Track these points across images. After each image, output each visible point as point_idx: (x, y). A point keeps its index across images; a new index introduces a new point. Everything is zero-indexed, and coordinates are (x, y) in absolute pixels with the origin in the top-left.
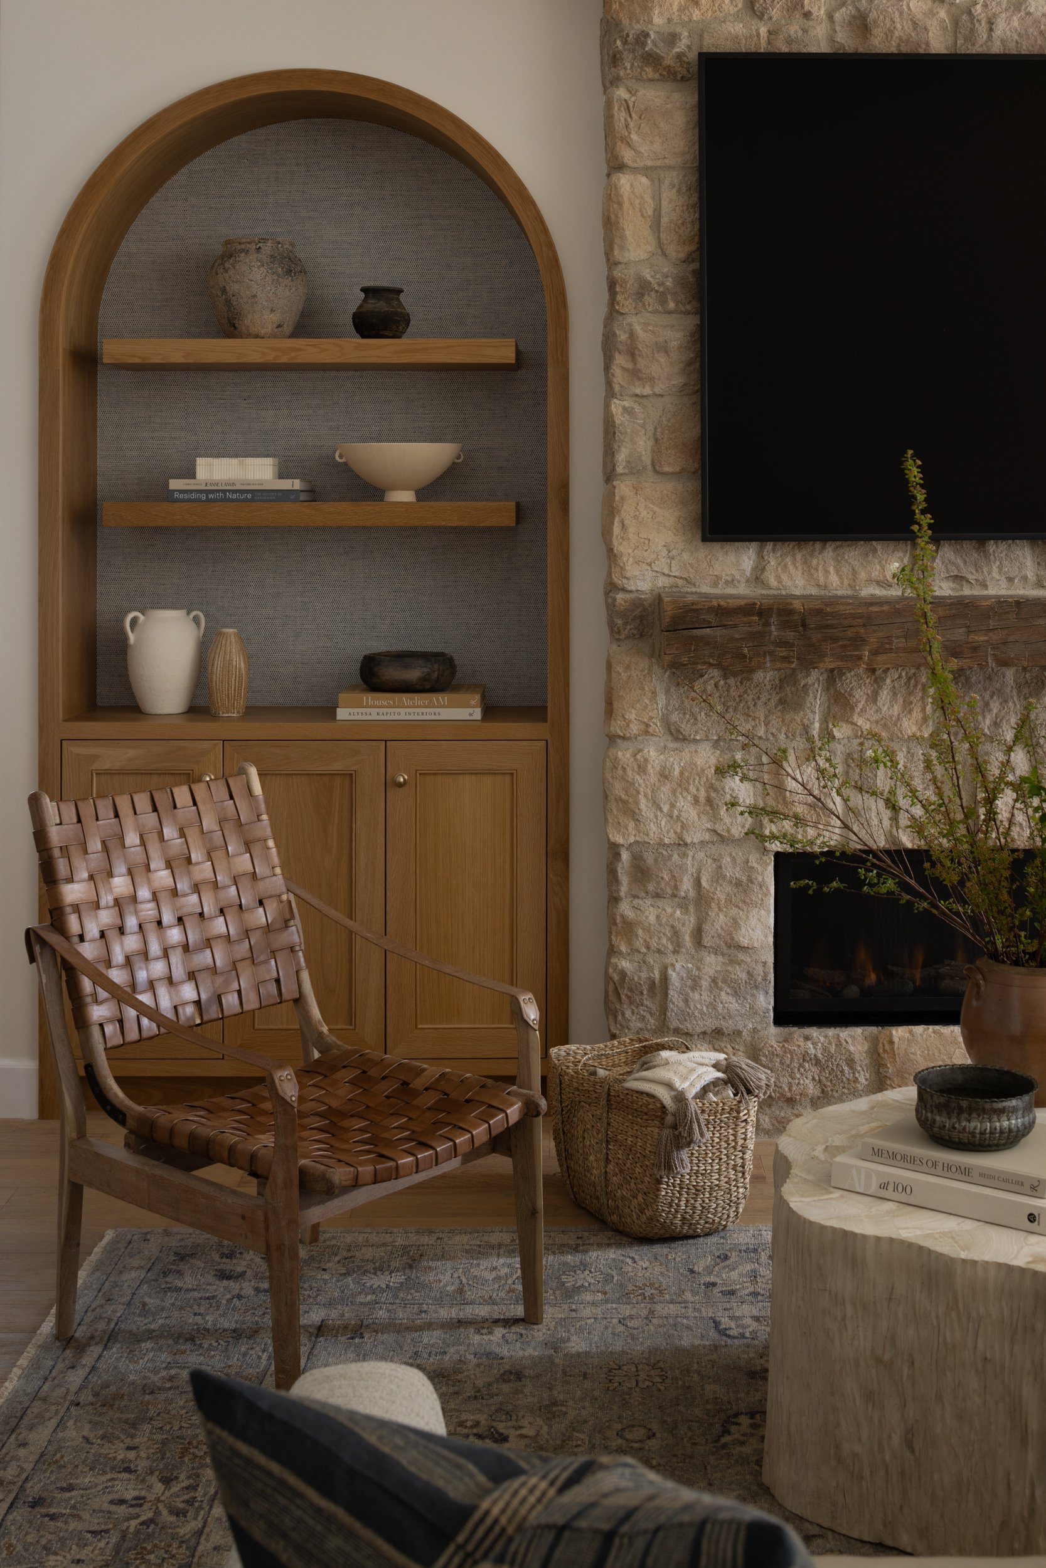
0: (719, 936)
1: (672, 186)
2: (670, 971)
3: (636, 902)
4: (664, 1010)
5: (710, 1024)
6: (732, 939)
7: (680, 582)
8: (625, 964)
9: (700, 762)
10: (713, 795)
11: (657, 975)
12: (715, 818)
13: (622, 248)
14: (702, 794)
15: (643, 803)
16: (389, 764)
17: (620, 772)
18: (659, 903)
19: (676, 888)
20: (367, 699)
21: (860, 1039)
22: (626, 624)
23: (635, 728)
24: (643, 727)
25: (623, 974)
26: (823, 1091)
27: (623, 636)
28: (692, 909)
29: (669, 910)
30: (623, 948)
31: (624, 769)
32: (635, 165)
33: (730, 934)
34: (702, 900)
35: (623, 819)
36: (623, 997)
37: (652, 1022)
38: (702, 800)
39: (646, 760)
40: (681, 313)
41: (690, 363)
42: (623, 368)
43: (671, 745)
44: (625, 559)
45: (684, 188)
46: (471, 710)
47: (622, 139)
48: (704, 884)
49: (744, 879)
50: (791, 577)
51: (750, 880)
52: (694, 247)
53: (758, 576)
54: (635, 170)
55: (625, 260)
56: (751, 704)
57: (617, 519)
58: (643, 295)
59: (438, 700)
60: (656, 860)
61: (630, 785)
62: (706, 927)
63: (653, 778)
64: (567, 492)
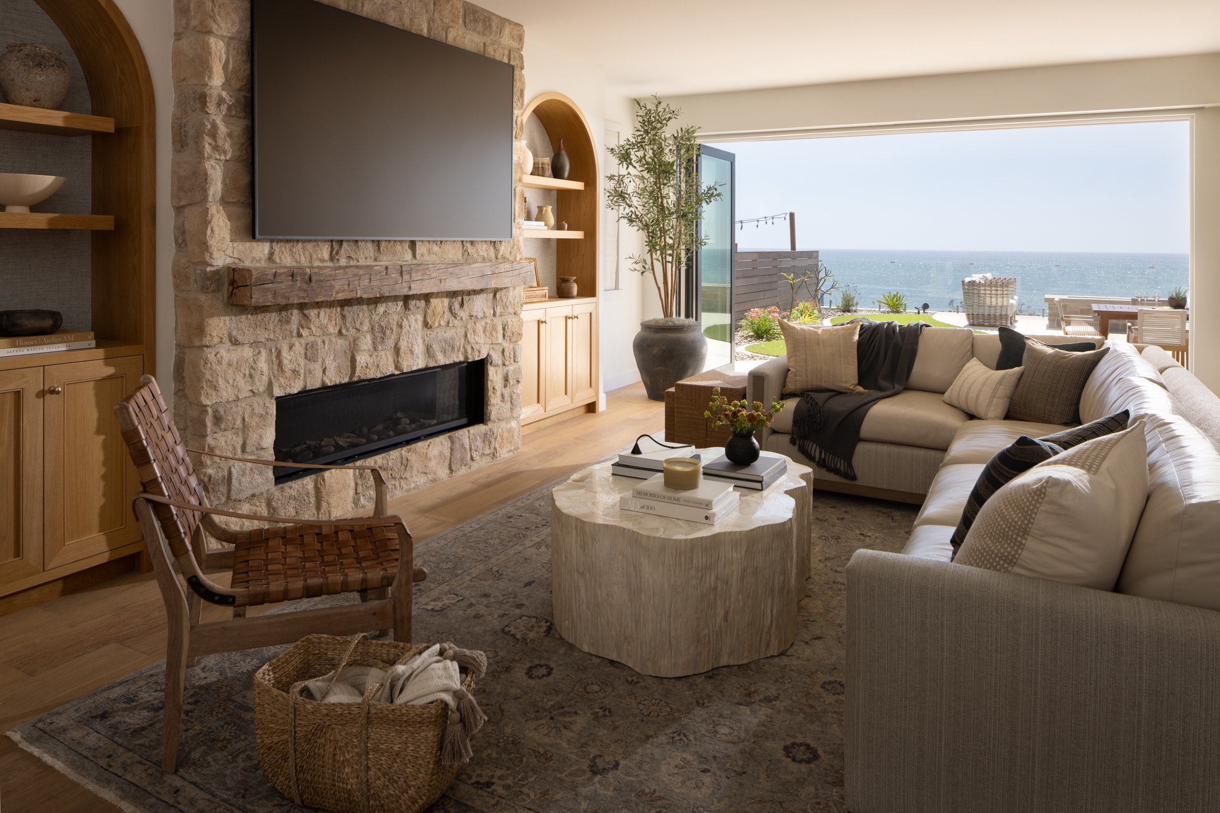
0: (253, 445)
1: (234, 49)
2: (233, 469)
3: (215, 435)
4: (229, 491)
5: (249, 493)
6: (260, 445)
7: (237, 261)
8: (210, 471)
9: (245, 355)
10: (252, 371)
11: (226, 473)
12: (253, 383)
13: (210, 77)
14: (247, 372)
15: (220, 381)
16: (46, 381)
17: (209, 365)
18: (225, 433)
19: (234, 424)
20: (19, 341)
21: (310, 482)
22: (211, 284)
23: (216, 340)
24: (219, 340)
25: (210, 477)
26: (296, 512)
27: (210, 291)
28: (240, 434)
29: (230, 437)
30: (209, 462)
31: (211, 363)
32: (217, 33)
33: (259, 443)
34: (245, 427)
35: (209, 391)
36: (210, 489)
37: (224, 499)
38: (247, 375)
39: (222, 357)
40: (238, 117)
41: (242, 145)
42: (210, 144)
43: (231, 348)
44: (213, 248)
45: (240, 51)
46: (89, 342)
47: (211, 17)
48: (246, 419)
49: (264, 413)
50: (285, 258)
51: (267, 414)
52: (244, 83)
53: (270, 258)
54: (217, 36)
55: (211, 84)
56: (267, 323)
57: (209, 226)
58: (220, 105)
59: (67, 338)
60: (225, 412)
61: (214, 373)
62: (248, 442)
63: (224, 367)
64: (155, 211)
